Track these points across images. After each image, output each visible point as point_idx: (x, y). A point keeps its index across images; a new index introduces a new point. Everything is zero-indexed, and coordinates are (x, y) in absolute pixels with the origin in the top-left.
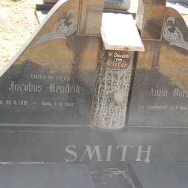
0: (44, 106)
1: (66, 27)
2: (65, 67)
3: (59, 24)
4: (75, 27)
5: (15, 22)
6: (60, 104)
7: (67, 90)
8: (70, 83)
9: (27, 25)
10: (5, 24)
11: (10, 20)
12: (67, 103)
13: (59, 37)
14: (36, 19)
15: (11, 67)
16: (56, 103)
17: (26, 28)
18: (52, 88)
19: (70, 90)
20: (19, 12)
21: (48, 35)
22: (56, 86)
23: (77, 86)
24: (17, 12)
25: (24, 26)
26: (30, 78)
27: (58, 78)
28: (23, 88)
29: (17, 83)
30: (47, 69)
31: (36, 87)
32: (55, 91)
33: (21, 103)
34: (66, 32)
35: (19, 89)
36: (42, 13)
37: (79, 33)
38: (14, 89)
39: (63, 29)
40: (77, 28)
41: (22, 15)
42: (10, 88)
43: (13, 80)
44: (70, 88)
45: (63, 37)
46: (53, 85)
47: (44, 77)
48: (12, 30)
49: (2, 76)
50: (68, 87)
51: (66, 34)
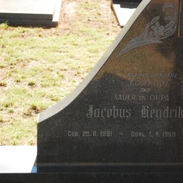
0: (135, 137)
1: (162, 26)
2: (162, 82)
3: (152, 23)
4: (174, 27)
5: (86, 20)
6: (157, 134)
7: (166, 114)
8: (170, 104)
9: (102, 24)
10: (73, 24)
11: (78, 17)
12: (166, 133)
13: (153, 41)
14: (113, 15)
15: (88, 86)
16: (150, 132)
17: (100, 28)
18: (144, 112)
19: (169, 114)
20: (90, 7)
21: (137, 40)
22: (150, 110)
23: (180, 108)
24: (88, 7)
25: (97, 26)
26: (115, 100)
27: (152, 98)
28: (105, 113)
29: (97, 107)
30: (137, 86)
31: (122, 111)
32: (149, 115)
33: (103, 134)
34: (163, 34)
35: (100, 115)
36: (121, 7)
37: (180, 35)
38: (93, 115)
39: (158, 29)
40: (177, 28)
41: (95, 10)
42: (88, 114)
43: (91, 103)
44: (169, 111)
45: (158, 41)
46: (146, 108)
47: (133, 98)
48: (82, 31)
49: (77, 98)
50: (167, 110)
51: (162, 37)
